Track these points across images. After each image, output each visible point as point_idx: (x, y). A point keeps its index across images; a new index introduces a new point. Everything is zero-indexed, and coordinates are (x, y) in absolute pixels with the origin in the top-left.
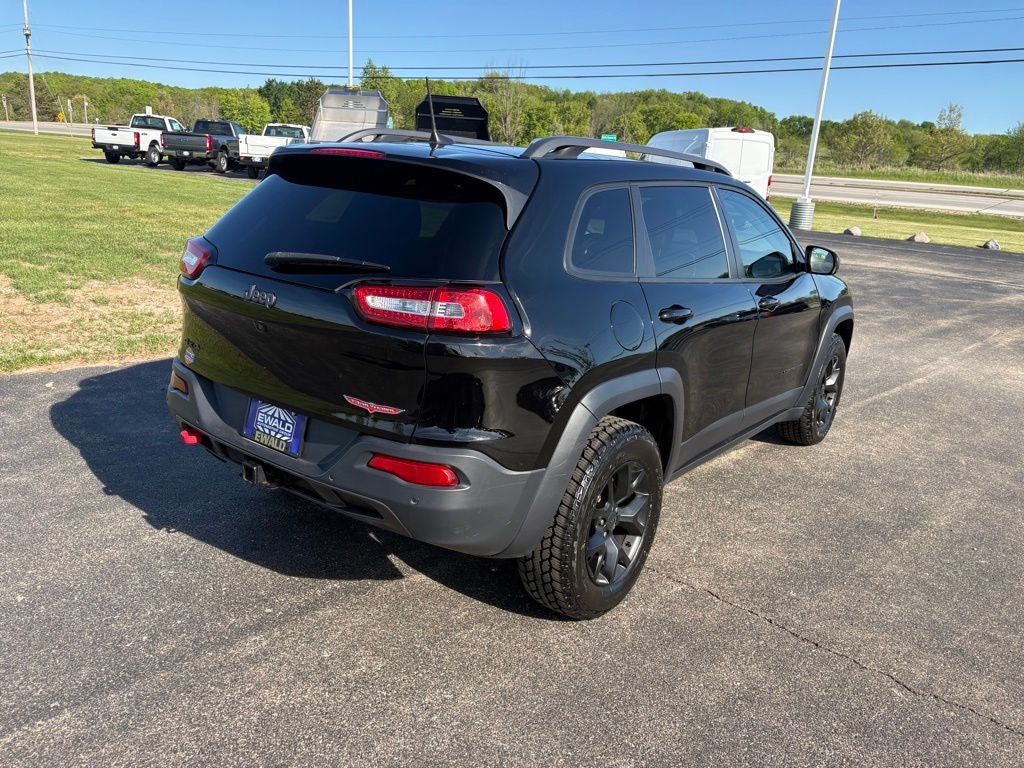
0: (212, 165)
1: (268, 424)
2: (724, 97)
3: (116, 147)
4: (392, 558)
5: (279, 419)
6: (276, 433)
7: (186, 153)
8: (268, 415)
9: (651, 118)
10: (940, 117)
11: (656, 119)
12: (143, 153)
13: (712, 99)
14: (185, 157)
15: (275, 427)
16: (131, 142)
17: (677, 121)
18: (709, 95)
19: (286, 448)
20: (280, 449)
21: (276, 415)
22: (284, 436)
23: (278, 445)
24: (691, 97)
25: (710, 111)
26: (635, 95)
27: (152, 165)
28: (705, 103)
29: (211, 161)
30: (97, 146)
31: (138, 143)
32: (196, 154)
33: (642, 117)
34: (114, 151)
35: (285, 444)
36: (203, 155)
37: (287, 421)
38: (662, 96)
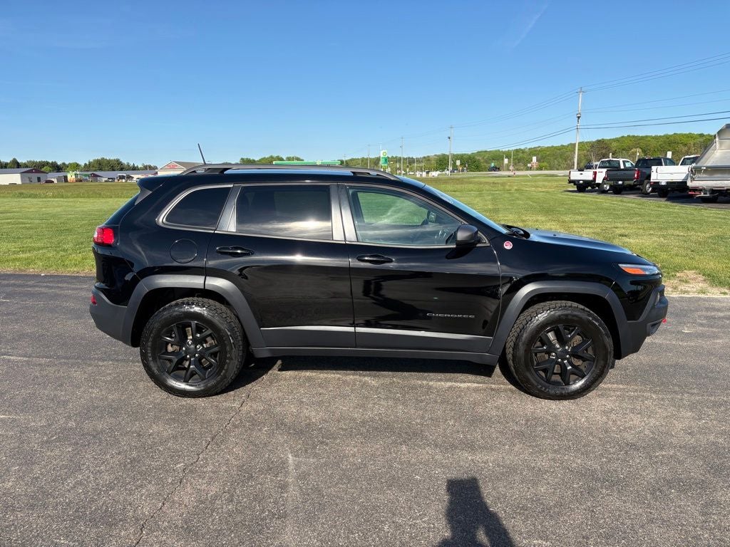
0: (639, 189)
3: (581, 182)
7: (620, 182)
12: (598, 185)
14: (620, 185)
16: (591, 178)
27: (604, 192)
29: (638, 186)
30: (571, 182)
31: (595, 179)
32: (627, 183)
34: (581, 184)
36: (631, 183)
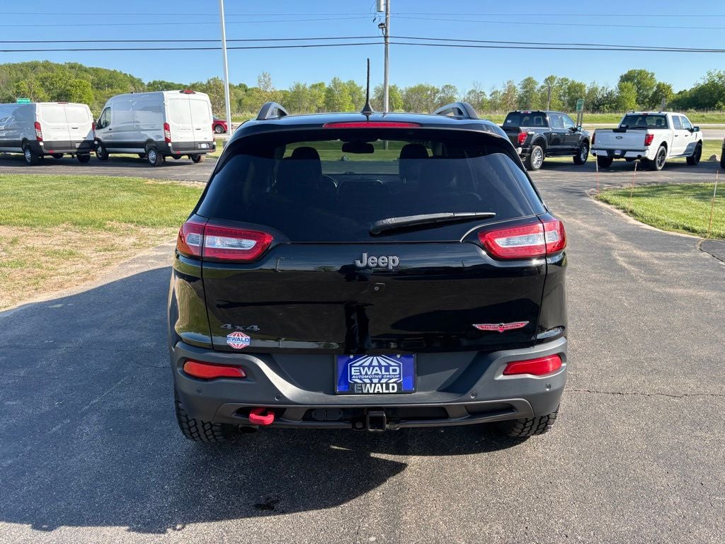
1: (366, 374)
2: (98, 67)
4: (372, 455)
5: (380, 366)
6: (380, 380)
8: (364, 367)
9: (47, 83)
10: (259, 80)
11: (52, 84)
13: (90, 68)
15: (378, 374)
17: (71, 86)
18: (87, 65)
19: (398, 389)
20: (391, 391)
21: (375, 363)
22: (390, 379)
23: (387, 388)
24: (72, 67)
25: (91, 77)
26: (23, 65)
28: (85, 71)
33: (38, 83)
35: (395, 385)
37: (390, 365)
38: (47, 66)
